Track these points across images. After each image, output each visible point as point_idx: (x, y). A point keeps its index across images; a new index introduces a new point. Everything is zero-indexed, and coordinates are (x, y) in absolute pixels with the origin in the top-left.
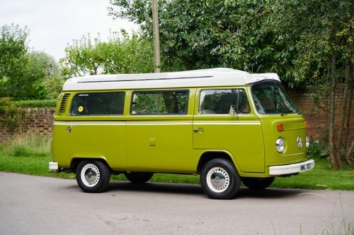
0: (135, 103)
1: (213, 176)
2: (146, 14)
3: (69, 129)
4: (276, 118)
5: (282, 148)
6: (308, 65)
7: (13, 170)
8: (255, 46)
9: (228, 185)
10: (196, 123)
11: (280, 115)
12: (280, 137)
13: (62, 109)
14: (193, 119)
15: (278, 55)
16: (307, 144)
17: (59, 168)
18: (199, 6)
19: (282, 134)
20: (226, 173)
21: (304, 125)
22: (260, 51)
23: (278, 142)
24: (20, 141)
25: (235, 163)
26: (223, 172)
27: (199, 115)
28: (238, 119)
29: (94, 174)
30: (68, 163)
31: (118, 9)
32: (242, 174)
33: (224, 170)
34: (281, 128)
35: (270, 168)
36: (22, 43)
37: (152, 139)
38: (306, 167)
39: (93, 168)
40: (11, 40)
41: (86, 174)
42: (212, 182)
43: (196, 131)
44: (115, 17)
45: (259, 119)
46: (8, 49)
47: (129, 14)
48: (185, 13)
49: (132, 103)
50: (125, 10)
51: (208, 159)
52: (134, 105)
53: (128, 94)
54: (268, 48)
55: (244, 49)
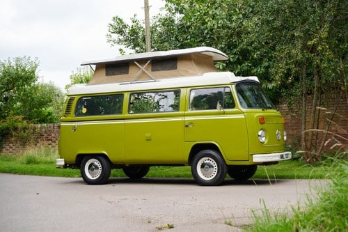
0: (132, 103)
1: (203, 166)
2: (140, 40)
3: (74, 128)
4: (258, 112)
5: (263, 139)
6: (283, 72)
7: (24, 173)
8: (235, 63)
9: (216, 173)
10: (187, 119)
11: (261, 110)
12: (262, 129)
13: (68, 111)
14: (184, 115)
15: (255, 70)
16: (285, 138)
17: (66, 164)
18: (185, 32)
19: (264, 126)
20: (214, 162)
21: (282, 120)
22: (239, 66)
23: (260, 133)
24: (31, 152)
25: (223, 154)
26: (212, 162)
27: (190, 112)
28: (224, 113)
29: (97, 167)
30: (73, 158)
31: (115, 36)
32: (229, 163)
33: (212, 160)
34: (262, 120)
35: (254, 156)
36: (33, 72)
37: (148, 135)
38: (284, 156)
39: (95, 163)
40: (24, 70)
41: (89, 169)
42: (201, 171)
43: (187, 126)
44: (113, 43)
45: (243, 113)
46: (21, 78)
47: (126, 41)
48: (174, 39)
49: (130, 103)
50: (121, 37)
51: (199, 150)
52: (132, 105)
53: (126, 96)
54: (246, 63)
55: (225, 65)
